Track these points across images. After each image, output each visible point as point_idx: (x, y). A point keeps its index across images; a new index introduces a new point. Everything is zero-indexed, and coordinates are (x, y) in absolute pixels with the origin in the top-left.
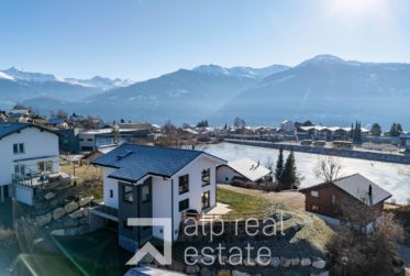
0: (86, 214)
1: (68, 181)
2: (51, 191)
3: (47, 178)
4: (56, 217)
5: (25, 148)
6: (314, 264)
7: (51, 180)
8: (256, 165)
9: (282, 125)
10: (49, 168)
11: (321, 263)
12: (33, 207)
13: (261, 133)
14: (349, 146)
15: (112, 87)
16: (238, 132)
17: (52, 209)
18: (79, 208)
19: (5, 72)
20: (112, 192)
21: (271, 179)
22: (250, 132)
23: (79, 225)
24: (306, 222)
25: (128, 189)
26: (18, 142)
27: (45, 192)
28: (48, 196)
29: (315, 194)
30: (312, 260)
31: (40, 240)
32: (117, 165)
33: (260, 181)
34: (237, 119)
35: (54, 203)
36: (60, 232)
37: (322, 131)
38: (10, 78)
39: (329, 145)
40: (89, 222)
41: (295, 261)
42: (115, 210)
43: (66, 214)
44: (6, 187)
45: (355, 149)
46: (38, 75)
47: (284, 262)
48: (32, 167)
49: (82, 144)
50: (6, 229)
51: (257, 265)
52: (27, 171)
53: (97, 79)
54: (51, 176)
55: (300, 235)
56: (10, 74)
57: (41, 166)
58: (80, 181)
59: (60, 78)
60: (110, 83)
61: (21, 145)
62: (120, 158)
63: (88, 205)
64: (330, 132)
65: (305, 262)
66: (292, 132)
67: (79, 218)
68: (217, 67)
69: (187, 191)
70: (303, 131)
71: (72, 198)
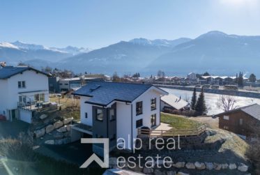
0: (69, 129)
1: (55, 107)
2: (45, 113)
3: (41, 104)
4: (48, 131)
5: (26, 84)
6: (239, 168)
7: (44, 106)
8: (178, 99)
9: (188, 76)
10: (42, 99)
11: (245, 168)
12: (32, 124)
13: (175, 80)
14: (236, 88)
15: (78, 53)
16: (160, 80)
17: (46, 126)
18: (64, 125)
19: (13, 44)
20: (86, 114)
21: (189, 109)
22: (168, 80)
23: (64, 137)
24: (227, 137)
25: (99, 111)
26: (21, 80)
27: (40, 114)
28: (42, 117)
29: (226, 118)
30: (237, 165)
31: (38, 147)
32: (91, 95)
33: (182, 110)
34: (160, 72)
35: (46, 122)
36: (51, 142)
37: (216, 79)
38: (16, 47)
39: (221, 88)
40: (71, 135)
41: (224, 166)
42: (90, 127)
43: (55, 130)
44: (13, 111)
45: (240, 90)
46: (33, 45)
47: (217, 166)
48: (31, 97)
49: (61, 87)
50: (13, 138)
51: (196, 168)
52: (28, 100)
53: (69, 48)
54: (44, 104)
55: (225, 146)
56: (16, 45)
57: (37, 98)
58: (64, 107)
59: (46, 48)
60: (78, 50)
61: (24, 82)
62: (92, 90)
63: (69, 123)
64: (221, 79)
65: (232, 166)
66: (196, 80)
67: (64, 132)
68: (144, 39)
69: (141, 113)
70: (203, 79)
71: (58, 118)
